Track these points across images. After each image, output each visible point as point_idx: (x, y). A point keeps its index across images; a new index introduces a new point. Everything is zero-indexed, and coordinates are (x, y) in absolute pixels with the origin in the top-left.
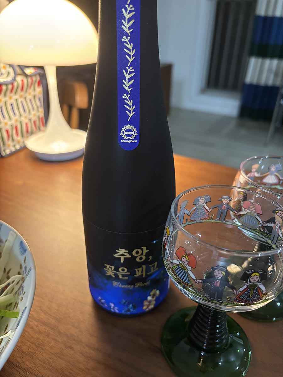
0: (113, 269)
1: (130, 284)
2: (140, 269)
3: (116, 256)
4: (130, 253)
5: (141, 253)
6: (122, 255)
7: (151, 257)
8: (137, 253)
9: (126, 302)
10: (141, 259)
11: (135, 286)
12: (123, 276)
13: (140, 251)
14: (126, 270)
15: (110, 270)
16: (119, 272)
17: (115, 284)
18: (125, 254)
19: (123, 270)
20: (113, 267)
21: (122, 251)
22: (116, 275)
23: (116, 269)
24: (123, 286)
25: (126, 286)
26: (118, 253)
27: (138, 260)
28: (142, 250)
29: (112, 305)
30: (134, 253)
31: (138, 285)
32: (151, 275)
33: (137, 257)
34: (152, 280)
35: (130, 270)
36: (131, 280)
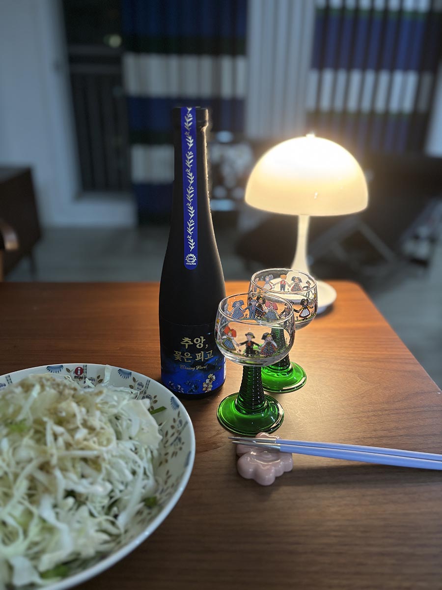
0: (180, 354)
1: (192, 366)
2: (200, 354)
3: (182, 343)
4: (192, 341)
5: (200, 342)
6: (187, 342)
7: (207, 345)
8: (197, 341)
9: (190, 383)
10: (200, 346)
11: (196, 368)
12: (187, 360)
14: (189, 355)
15: (178, 355)
16: (185, 356)
17: (182, 366)
18: (189, 342)
19: (187, 355)
21: (187, 339)
22: (182, 359)
23: (183, 354)
25: (190, 369)
26: (184, 341)
27: (198, 346)
29: (179, 386)
30: (195, 341)
31: (198, 367)
32: (207, 360)
33: (197, 344)
34: (209, 364)
35: (192, 355)
36: (193, 363)
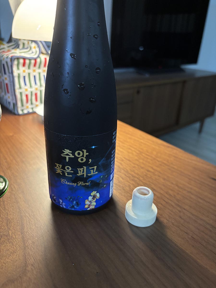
2: (82, 169)
4: (73, 154)
6: (67, 155)
8: (79, 154)
12: (68, 174)
14: (70, 169)
15: (59, 169)
16: (65, 170)
19: (68, 168)
20: (61, 166)
21: (67, 151)
24: (69, 183)
28: (83, 152)
29: (61, 201)
31: (80, 183)
32: (91, 177)
34: (92, 182)
35: (73, 169)
36: (74, 178)
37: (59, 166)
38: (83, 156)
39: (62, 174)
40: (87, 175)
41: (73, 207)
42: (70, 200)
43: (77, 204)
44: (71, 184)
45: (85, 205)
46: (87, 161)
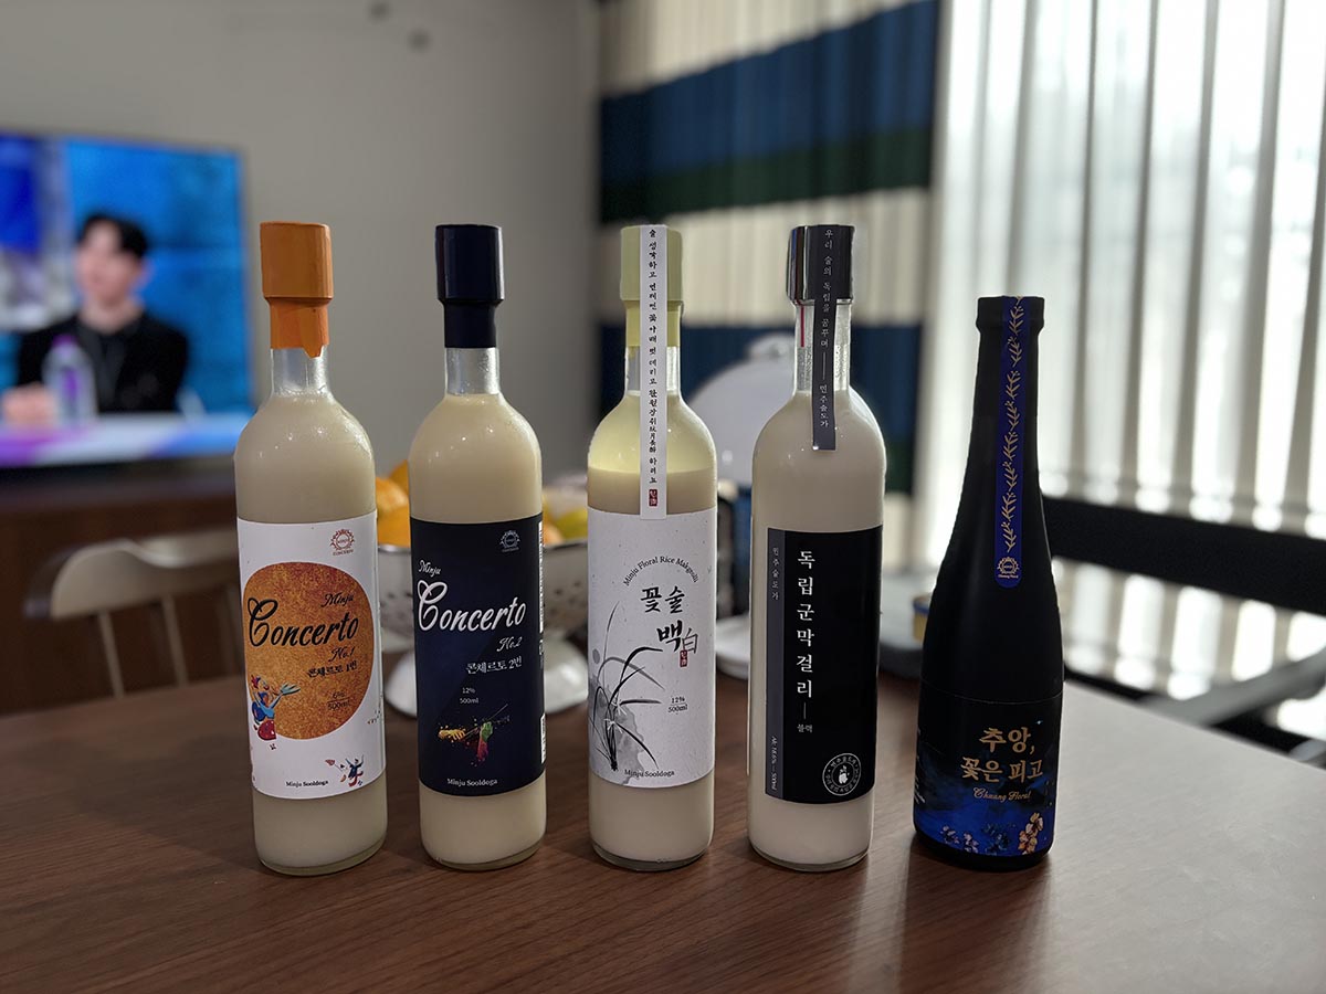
0: (976, 765)
1: (1001, 792)
2: (1017, 766)
3: (983, 740)
4: (1005, 736)
5: (1020, 739)
6: (993, 739)
7: (1033, 748)
8: (1015, 736)
9: (992, 829)
10: (1020, 747)
11: (1008, 797)
12: (991, 776)
13: (1018, 732)
15: (970, 768)
16: (986, 769)
17: (977, 791)
18: (997, 737)
19: (992, 766)
20: (977, 761)
21: (993, 732)
22: (981, 776)
23: (982, 765)
24: (991, 796)
26: (986, 735)
27: (1015, 748)
28: (1022, 732)
29: (969, 837)
30: (1010, 737)
31: (1014, 795)
32: (1032, 781)
33: (1014, 743)
34: (1034, 791)
35: (1003, 766)
36: (1002, 784)
37: (974, 763)
38: (1022, 740)
39: (977, 778)
40: (1026, 778)
41: (995, 848)
42: (990, 832)
43: (1005, 842)
44: (995, 797)
45: (1020, 842)
46: (1028, 749)
